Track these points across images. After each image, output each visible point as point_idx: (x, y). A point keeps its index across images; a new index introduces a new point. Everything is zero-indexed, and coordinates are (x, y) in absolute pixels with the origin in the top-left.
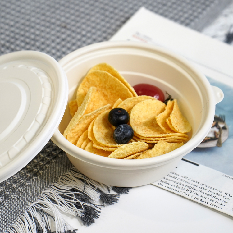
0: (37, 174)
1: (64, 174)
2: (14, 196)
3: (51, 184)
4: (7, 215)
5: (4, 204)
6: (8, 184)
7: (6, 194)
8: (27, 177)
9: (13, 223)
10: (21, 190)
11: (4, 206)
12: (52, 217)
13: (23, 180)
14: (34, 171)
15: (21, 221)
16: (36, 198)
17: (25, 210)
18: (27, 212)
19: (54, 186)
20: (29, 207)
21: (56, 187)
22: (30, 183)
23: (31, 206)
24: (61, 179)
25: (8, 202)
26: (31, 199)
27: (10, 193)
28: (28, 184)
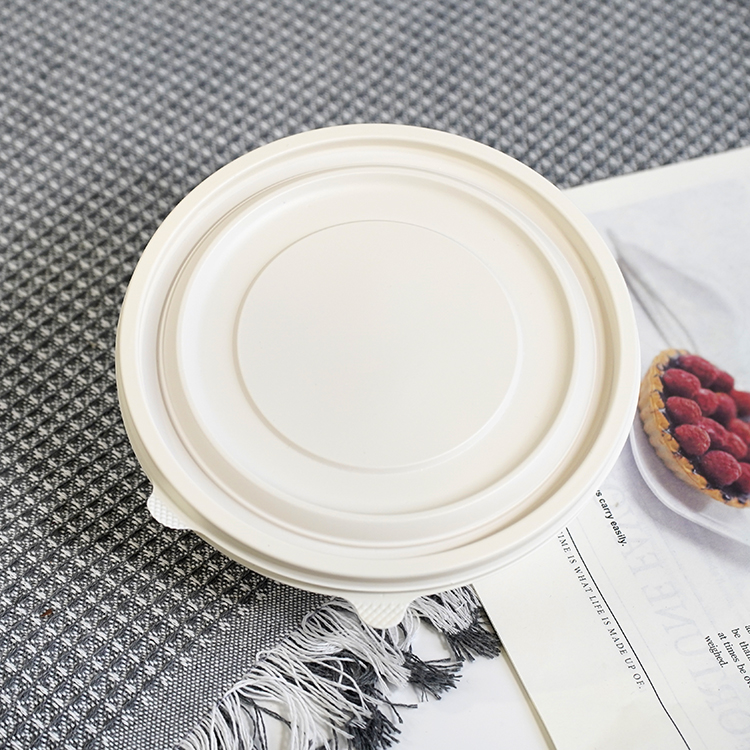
0: (250, 600)
1: (318, 607)
2: (188, 662)
3: (284, 632)
4: (166, 712)
5: (160, 682)
6: (172, 626)
7: (166, 653)
8: (222, 607)
9: (182, 735)
10: (206, 643)
11: (161, 686)
12: (286, 722)
13: (213, 614)
14: (243, 592)
15: (203, 731)
16: (244, 669)
17: (215, 704)
18: (221, 709)
19: (290, 638)
20: (226, 695)
21: (294, 642)
22: (230, 623)
23: (229, 692)
24: (311, 619)
25: (173, 676)
26: (231, 674)
27: (177, 651)
28: (226, 627)
